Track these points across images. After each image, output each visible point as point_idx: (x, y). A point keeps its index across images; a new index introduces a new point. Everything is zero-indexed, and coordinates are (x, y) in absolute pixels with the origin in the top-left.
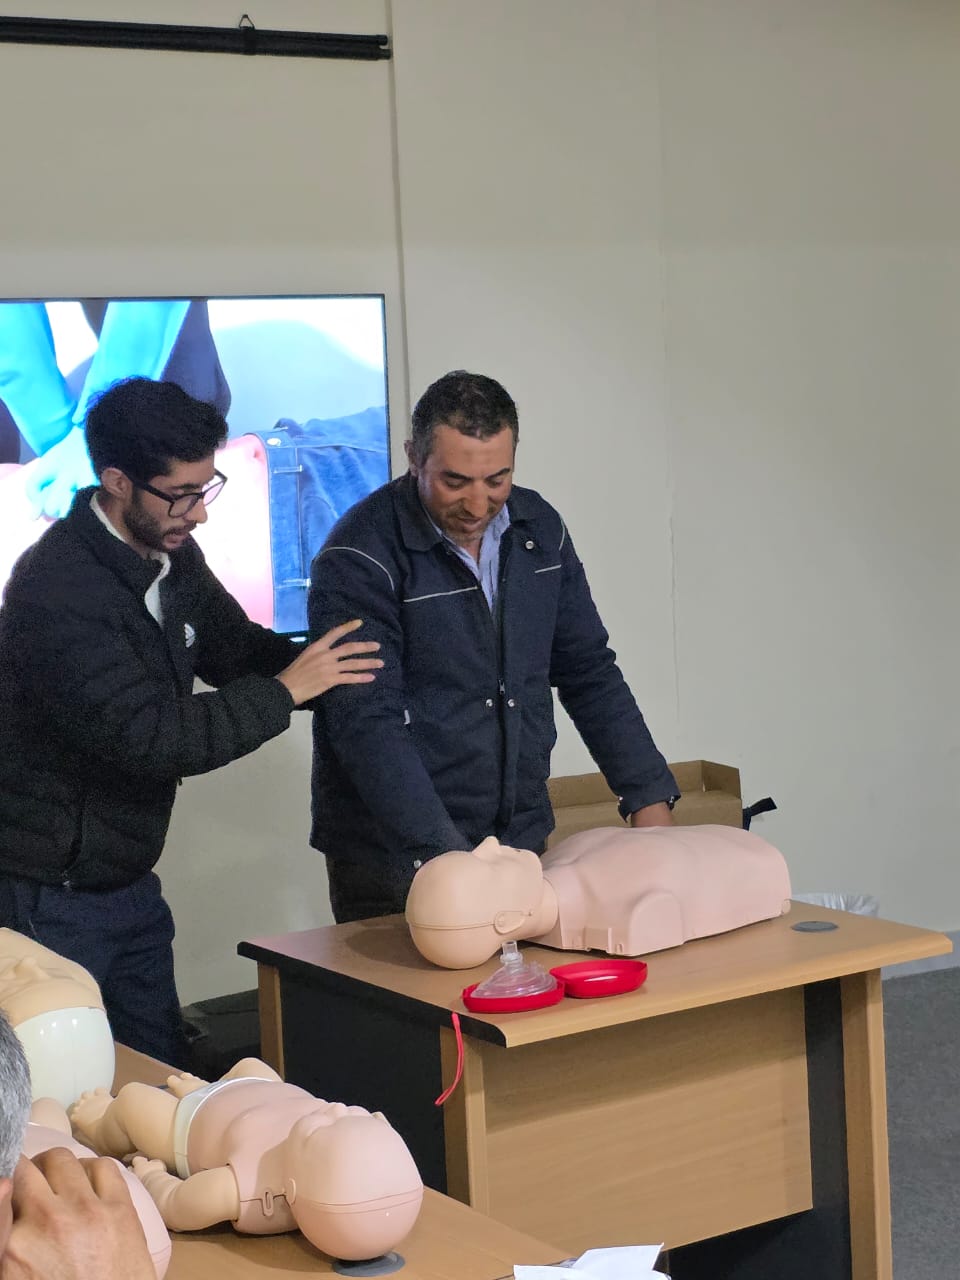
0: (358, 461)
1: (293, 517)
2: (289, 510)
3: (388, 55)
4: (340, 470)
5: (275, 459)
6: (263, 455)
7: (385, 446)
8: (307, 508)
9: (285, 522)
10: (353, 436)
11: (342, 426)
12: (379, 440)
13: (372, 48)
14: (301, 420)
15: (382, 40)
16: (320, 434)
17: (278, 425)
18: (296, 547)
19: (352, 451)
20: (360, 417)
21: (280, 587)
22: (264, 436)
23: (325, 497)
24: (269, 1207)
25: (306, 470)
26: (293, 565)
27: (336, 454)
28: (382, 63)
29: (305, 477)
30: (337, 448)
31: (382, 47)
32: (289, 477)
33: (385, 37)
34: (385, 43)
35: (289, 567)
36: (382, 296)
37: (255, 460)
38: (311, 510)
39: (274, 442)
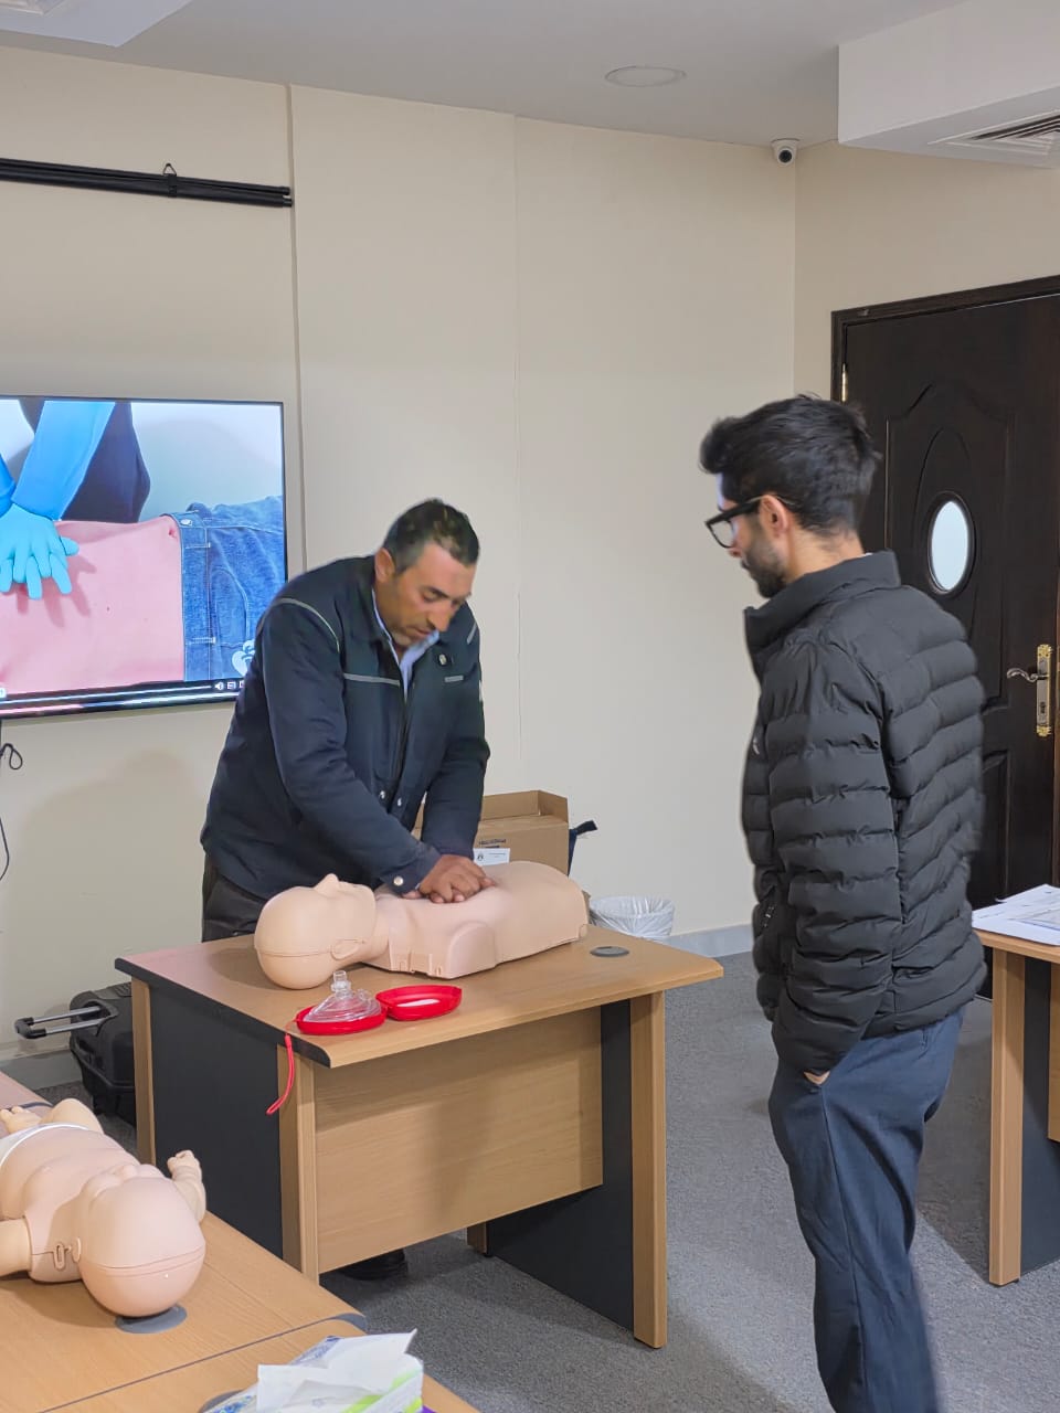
0: (258, 540)
1: (202, 585)
2: (200, 579)
3: (290, 204)
4: (243, 548)
5: (187, 536)
6: (176, 534)
7: (282, 529)
8: (214, 578)
9: (195, 589)
10: (254, 520)
11: (245, 511)
12: (277, 524)
13: (276, 197)
14: (210, 506)
15: (286, 191)
16: (226, 517)
17: (190, 509)
18: (204, 611)
19: (253, 533)
20: (261, 504)
21: (190, 643)
22: (178, 518)
23: (230, 570)
24: (59, 1260)
25: (214, 548)
26: (202, 625)
27: (240, 534)
28: (286, 210)
29: (213, 553)
30: (240, 529)
31: (286, 197)
32: (199, 552)
33: (288, 189)
34: (287, 194)
35: (198, 627)
36: (281, 404)
37: (171, 537)
38: (218, 580)
39: (186, 522)
